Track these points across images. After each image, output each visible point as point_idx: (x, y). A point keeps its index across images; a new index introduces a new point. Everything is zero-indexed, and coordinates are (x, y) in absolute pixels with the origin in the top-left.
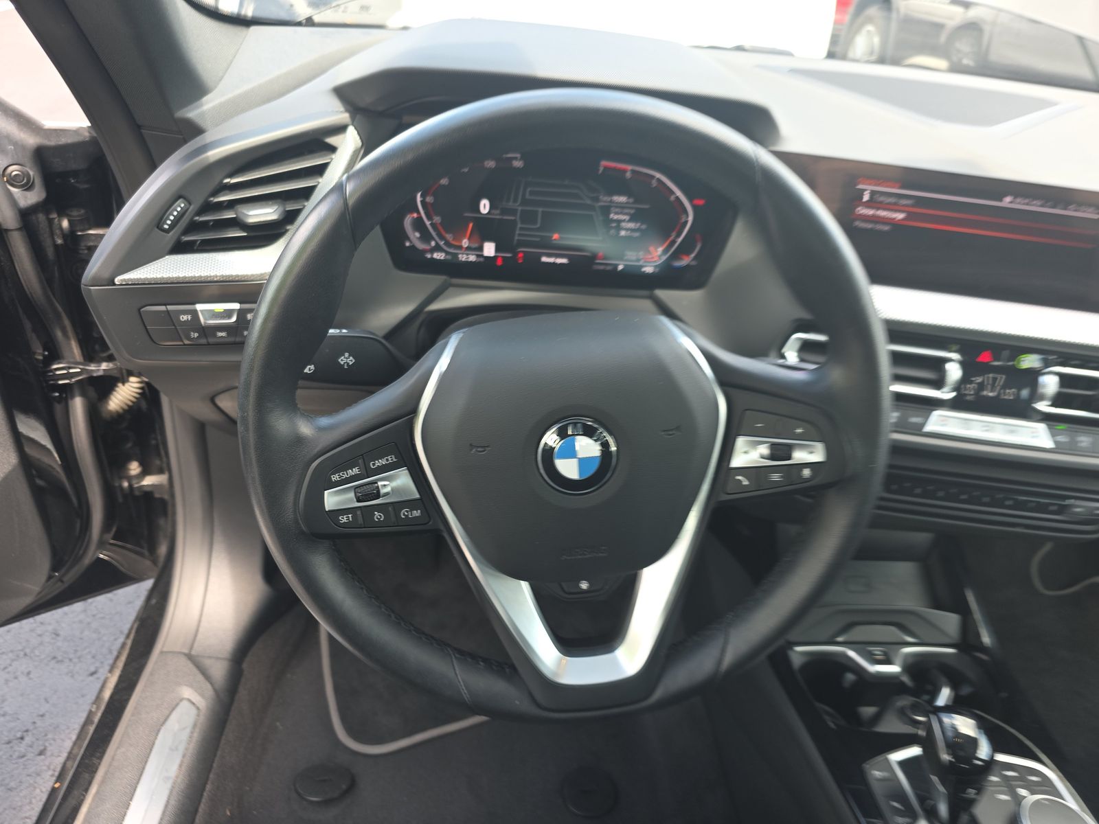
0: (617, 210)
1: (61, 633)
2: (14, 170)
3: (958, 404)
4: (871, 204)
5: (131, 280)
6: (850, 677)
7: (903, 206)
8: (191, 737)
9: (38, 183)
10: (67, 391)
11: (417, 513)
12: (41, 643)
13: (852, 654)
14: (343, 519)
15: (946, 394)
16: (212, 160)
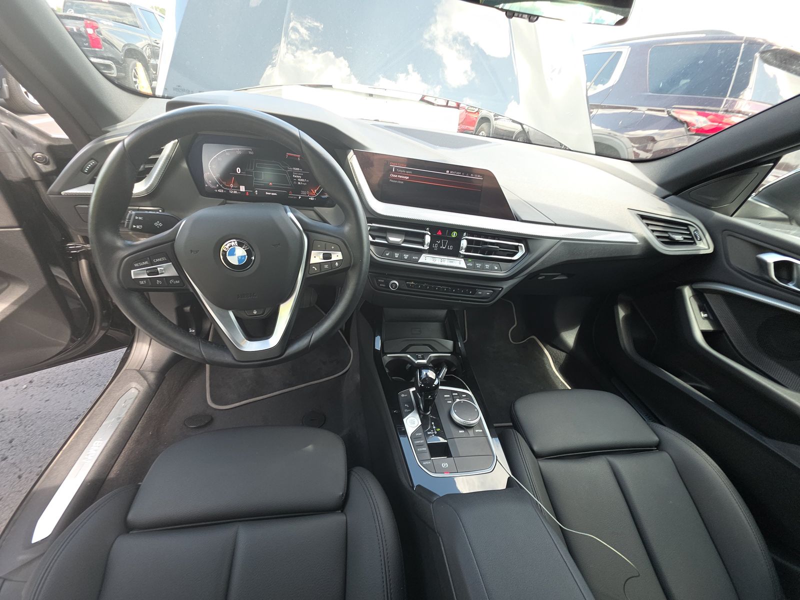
0: (296, 174)
1: (102, 374)
2: (38, 155)
3: (431, 251)
4: (396, 172)
5: (69, 193)
6: (409, 366)
7: (408, 174)
8: (133, 402)
9: (51, 161)
10: (77, 257)
11: (178, 282)
12: (91, 379)
13: (409, 356)
14: (142, 283)
15: (426, 247)
16: (107, 143)
